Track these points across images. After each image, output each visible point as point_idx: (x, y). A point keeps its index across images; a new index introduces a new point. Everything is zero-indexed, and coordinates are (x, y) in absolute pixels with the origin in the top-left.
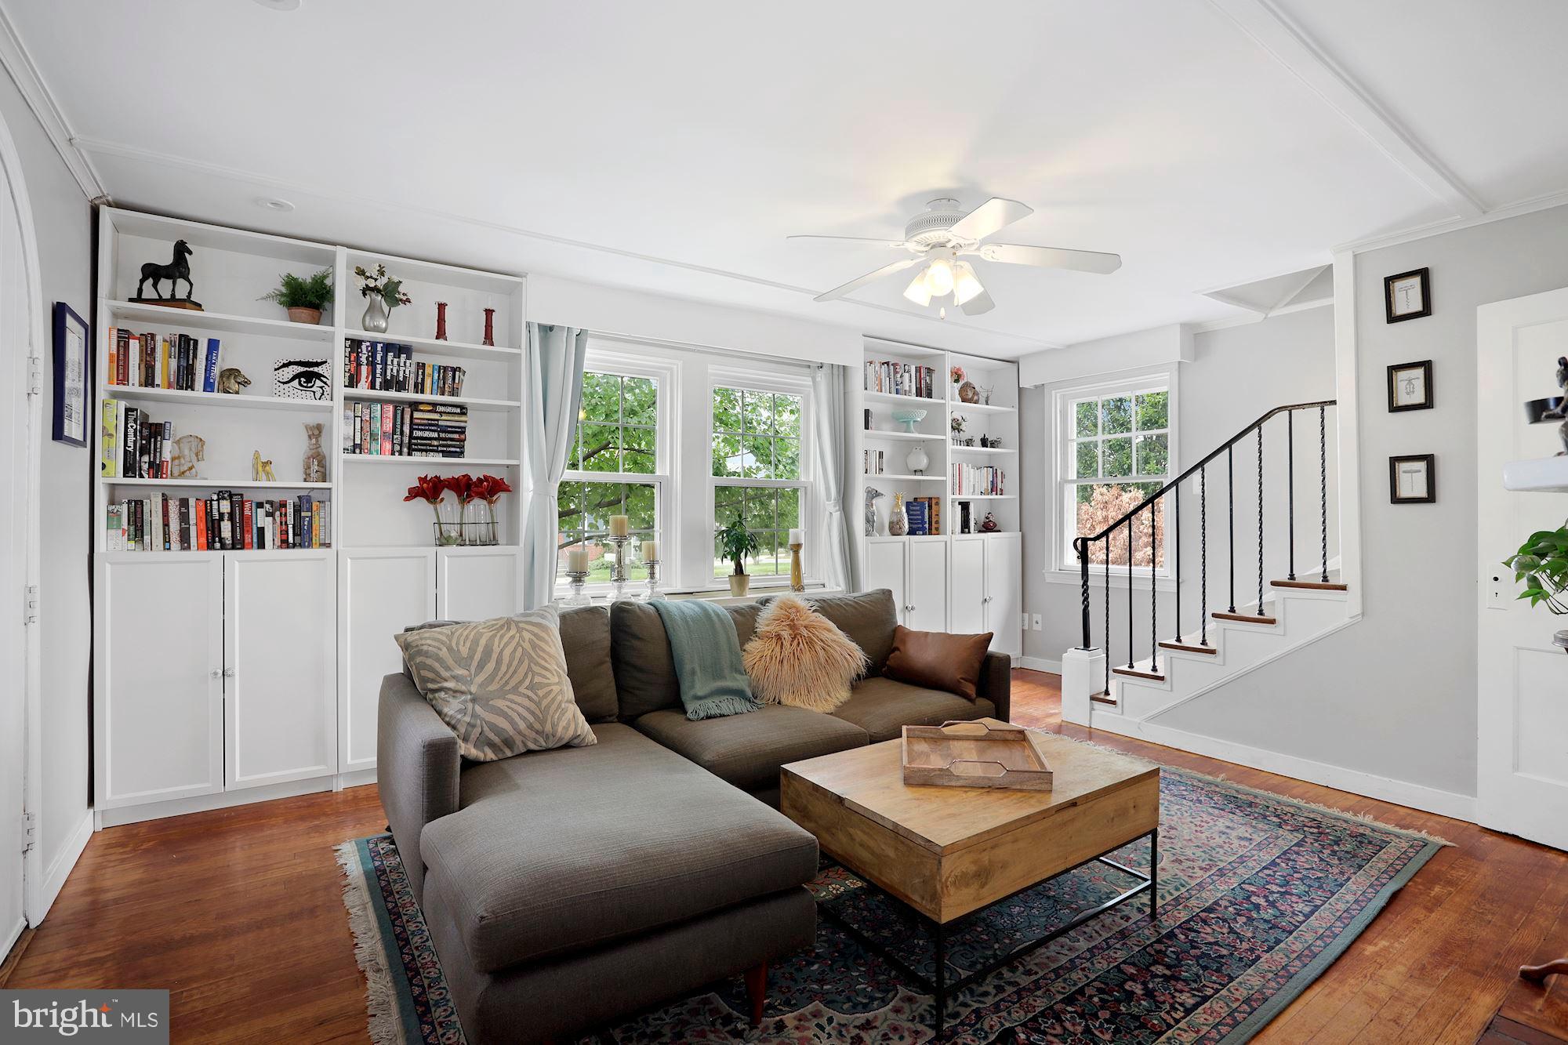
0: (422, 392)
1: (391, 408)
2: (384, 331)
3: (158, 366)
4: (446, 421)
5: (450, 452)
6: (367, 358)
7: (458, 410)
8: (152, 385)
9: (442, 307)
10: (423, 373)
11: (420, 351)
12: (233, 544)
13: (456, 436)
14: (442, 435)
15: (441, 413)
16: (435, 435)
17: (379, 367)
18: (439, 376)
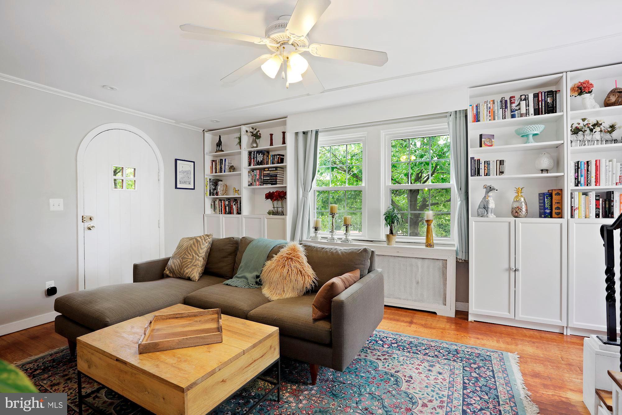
0: (268, 164)
1: (258, 171)
2: (257, 147)
3: (217, 168)
4: (272, 173)
5: (273, 183)
6: (253, 157)
7: (275, 169)
8: (217, 173)
9: (271, 135)
10: (268, 158)
11: (272, 151)
12: (229, 213)
13: (274, 178)
14: (271, 178)
15: (270, 171)
16: (269, 178)
17: (255, 159)
18: (272, 158)
